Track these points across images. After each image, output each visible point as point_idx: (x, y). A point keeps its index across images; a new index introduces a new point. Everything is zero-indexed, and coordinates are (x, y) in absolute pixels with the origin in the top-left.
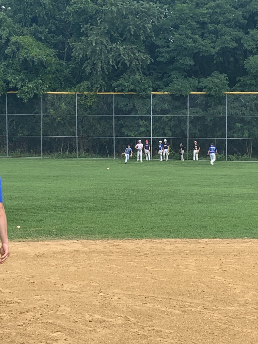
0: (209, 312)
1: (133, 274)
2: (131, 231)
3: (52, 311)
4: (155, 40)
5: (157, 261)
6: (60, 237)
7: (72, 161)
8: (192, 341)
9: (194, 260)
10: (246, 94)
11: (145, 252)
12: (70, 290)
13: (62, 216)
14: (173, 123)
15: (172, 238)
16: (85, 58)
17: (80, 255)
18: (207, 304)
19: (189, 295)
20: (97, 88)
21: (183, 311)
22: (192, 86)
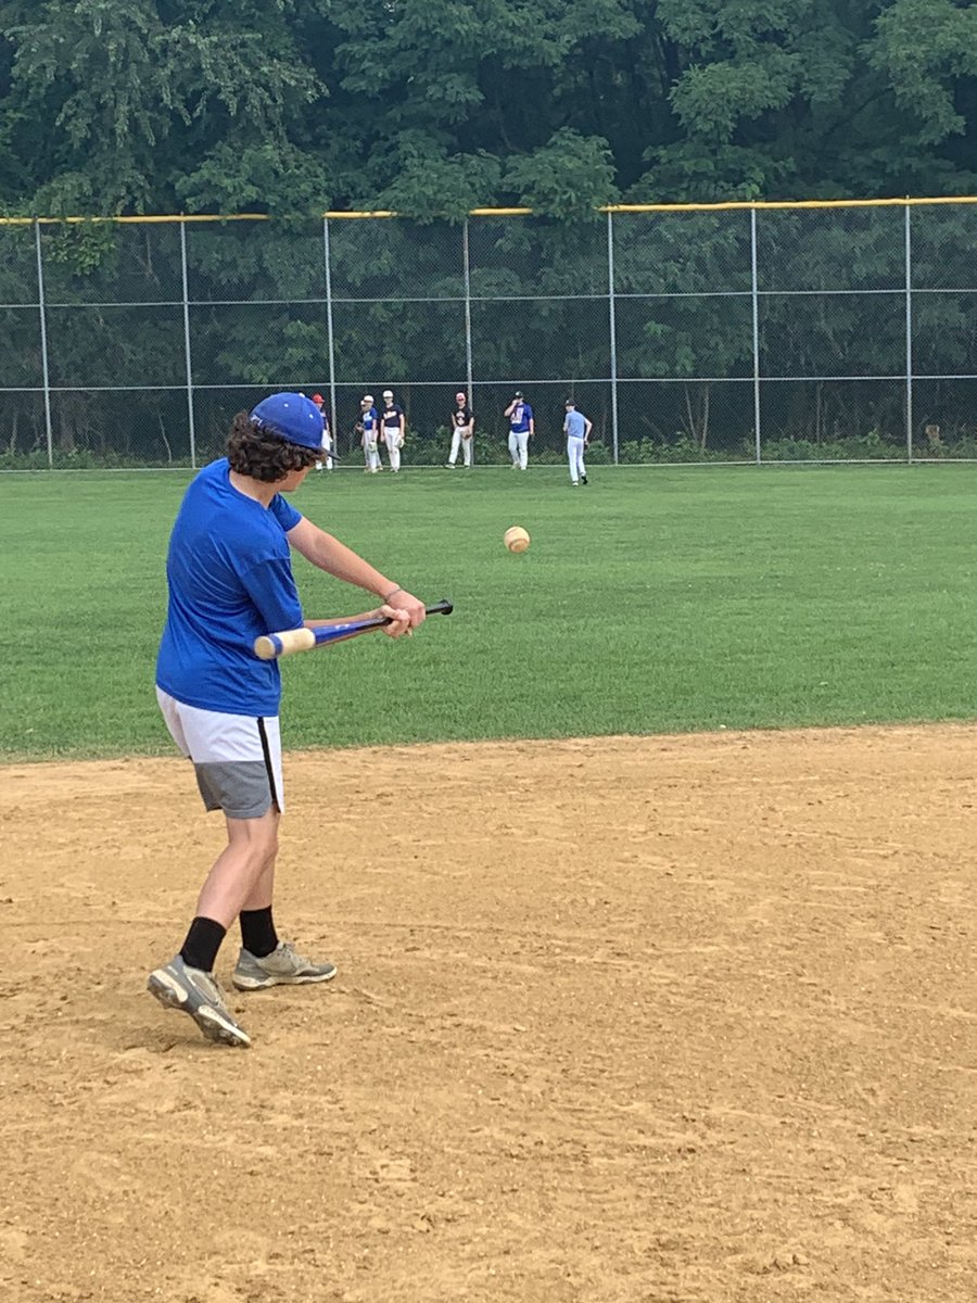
0: (632, 963)
1: (352, 862)
2: (311, 722)
3: (100, 988)
4: (332, 11)
5: (425, 815)
6: (59, 752)
7: (34, 483)
8: (593, 1052)
9: (554, 808)
10: (681, 212)
11: (380, 791)
12: (143, 919)
13: (48, 678)
14: (412, 326)
15: (466, 738)
16: (66, 85)
17: (149, 807)
18: (625, 941)
19: (557, 917)
20: (118, 199)
21: (545, 967)
22: (478, 186)
